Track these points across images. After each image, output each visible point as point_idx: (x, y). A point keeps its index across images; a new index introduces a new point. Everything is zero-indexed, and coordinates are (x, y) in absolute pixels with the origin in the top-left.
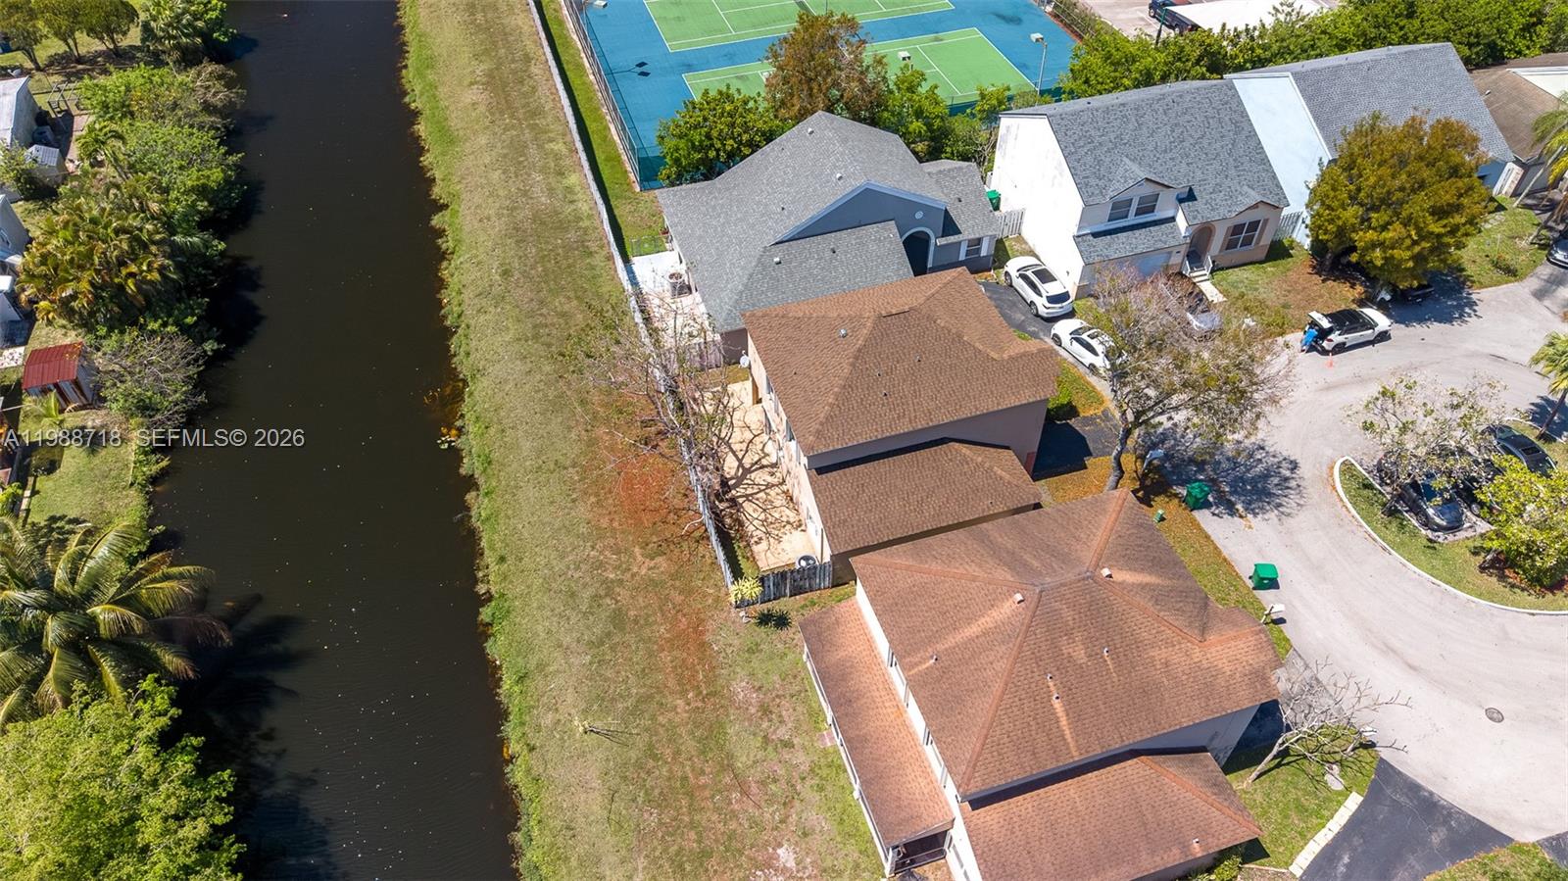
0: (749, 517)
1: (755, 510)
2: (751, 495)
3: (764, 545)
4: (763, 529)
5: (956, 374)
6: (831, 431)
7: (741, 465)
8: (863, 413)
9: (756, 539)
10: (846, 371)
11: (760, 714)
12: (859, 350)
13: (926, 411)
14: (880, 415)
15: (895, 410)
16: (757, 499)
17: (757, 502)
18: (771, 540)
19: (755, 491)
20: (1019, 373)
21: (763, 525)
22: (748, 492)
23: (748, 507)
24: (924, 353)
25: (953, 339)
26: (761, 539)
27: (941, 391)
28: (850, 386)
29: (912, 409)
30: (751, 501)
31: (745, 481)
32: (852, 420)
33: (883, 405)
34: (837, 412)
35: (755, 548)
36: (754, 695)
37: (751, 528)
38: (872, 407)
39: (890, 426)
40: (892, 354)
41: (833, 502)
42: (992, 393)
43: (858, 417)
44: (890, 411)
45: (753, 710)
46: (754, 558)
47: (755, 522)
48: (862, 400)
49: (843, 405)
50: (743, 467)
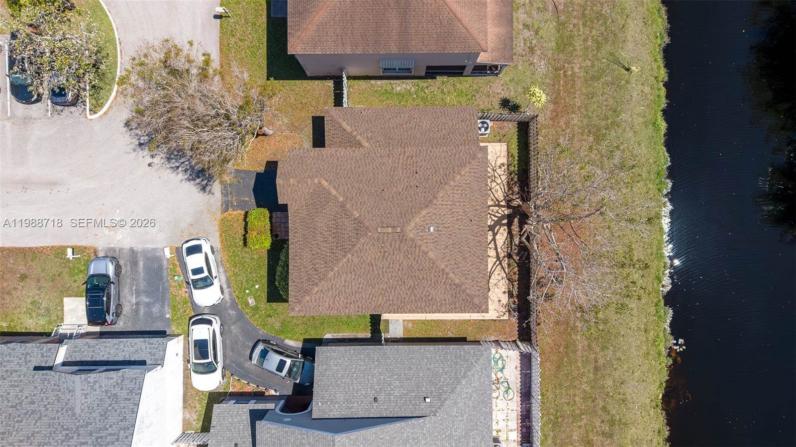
0: (502, 187)
1: (497, 191)
2: (495, 206)
3: (500, 162)
4: (496, 174)
5: (359, 176)
6: (464, 157)
7: (495, 235)
8: (437, 164)
9: (503, 168)
10: (441, 195)
11: (536, 48)
12: (427, 206)
13: (391, 157)
14: (425, 160)
15: (413, 163)
16: (492, 200)
17: (493, 197)
18: (493, 164)
19: (491, 208)
20: (312, 168)
21: (495, 177)
22: (497, 208)
23: (500, 195)
24: (377, 195)
25: (351, 200)
26: (500, 167)
27: (375, 167)
28: (441, 183)
29: (401, 160)
30: (497, 200)
31: (496, 219)
32: (447, 162)
33: (421, 167)
34: (456, 168)
35: (505, 161)
36: (535, 61)
37: (503, 178)
38: (429, 167)
39: (420, 152)
40: (402, 199)
41: (467, 133)
42: (338, 159)
43: (442, 162)
44: (417, 162)
45: (538, 52)
46: (508, 155)
47: (499, 181)
48: (435, 173)
49: (450, 172)
50: (493, 231)
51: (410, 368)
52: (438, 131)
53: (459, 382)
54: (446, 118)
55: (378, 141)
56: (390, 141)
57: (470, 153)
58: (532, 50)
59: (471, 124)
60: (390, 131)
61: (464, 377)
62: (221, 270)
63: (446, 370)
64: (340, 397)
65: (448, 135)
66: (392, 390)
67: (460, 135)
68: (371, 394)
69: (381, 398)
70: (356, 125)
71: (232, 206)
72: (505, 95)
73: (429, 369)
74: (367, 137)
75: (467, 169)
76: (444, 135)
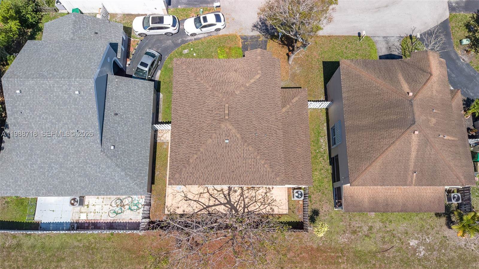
0: (258, 210)
1: (255, 206)
2: (244, 205)
3: (276, 209)
4: (266, 205)
5: (263, 98)
6: (276, 168)
7: (224, 204)
8: (271, 149)
9: (270, 211)
10: (250, 149)
11: (355, 235)
12: (242, 138)
13: (276, 120)
14: (274, 142)
15: (272, 134)
16: (249, 203)
17: (250, 203)
18: (273, 204)
19: (243, 202)
20: (268, 71)
21: (264, 205)
22: (243, 206)
23: (252, 208)
24: (250, 108)
25: (247, 91)
26: (271, 209)
27: (269, 109)
28: (258, 150)
29: (274, 126)
30: (248, 206)
31: (235, 205)
32: (273, 156)
33: (270, 138)
34: (269, 162)
35: (276, 212)
36: (347, 235)
37: (264, 211)
38: (270, 144)
39: (280, 140)
40: (247, 123)
41: (294, 177)
42: (274, 87)
43: (273, 153)
44: (272, 136)
45: (353, 237)
46: (280, 214)
47: (261, 208)
48: (265, 147)
49: (266, 157)
50: (226, 203)
51: (135, 139)
52: (294, 158)
53: (123, 170)
54: (303, 164)
55: (286, 118)
56: (286, 126)
57: (279, 172)
58: (354, 232)
59: (300, 181)
60: (293, 126)
61: (126, 174)
62: (206, 35)
63: (132, 162)
64: (120, 93)
65: (292, 164)
66: (122, 126)
67: (292, 172)
68: (121, 112)
69: (117, 118)
70: (297, 106)
71: (244, 42)
72: (321, 214)
73: (134, 151)
74: (289, 112)
75: (268, 169)
76: (292, 162)
